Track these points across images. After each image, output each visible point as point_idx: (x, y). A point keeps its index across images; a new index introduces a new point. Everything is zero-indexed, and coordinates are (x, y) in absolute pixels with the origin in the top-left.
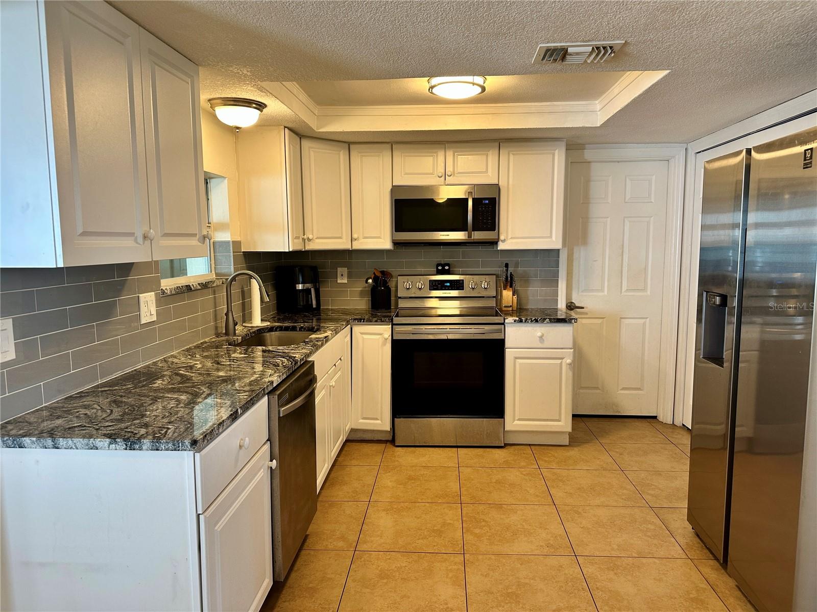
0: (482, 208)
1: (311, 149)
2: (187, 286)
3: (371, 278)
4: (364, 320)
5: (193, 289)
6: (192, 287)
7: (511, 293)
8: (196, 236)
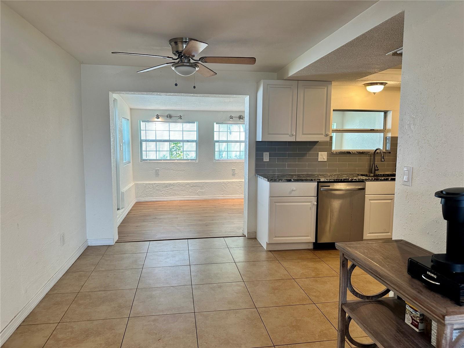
2: (348, 152)
6: (352, 153)
8: (323, 134)
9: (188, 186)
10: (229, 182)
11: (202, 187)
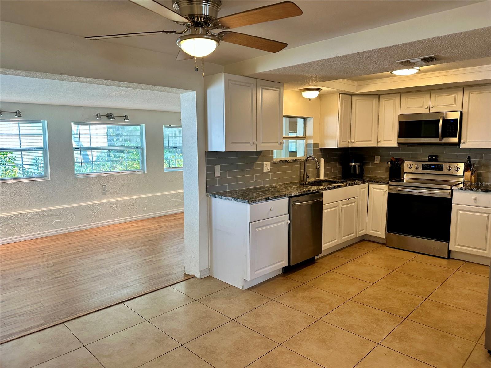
0: (449, 125)
1: (357, 100)
2: (285, 160)
3: (389, 162)
4: (374, 181)
5: (288, 162)
6: (288, 161)
7: (470, 174)
8: (277, 142)
9: (36, 217)
10: (99, 204)
11: (59, 215)
